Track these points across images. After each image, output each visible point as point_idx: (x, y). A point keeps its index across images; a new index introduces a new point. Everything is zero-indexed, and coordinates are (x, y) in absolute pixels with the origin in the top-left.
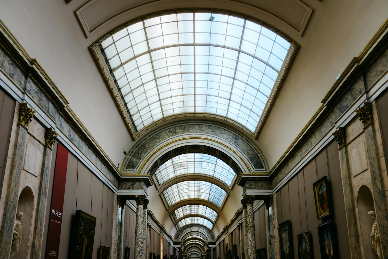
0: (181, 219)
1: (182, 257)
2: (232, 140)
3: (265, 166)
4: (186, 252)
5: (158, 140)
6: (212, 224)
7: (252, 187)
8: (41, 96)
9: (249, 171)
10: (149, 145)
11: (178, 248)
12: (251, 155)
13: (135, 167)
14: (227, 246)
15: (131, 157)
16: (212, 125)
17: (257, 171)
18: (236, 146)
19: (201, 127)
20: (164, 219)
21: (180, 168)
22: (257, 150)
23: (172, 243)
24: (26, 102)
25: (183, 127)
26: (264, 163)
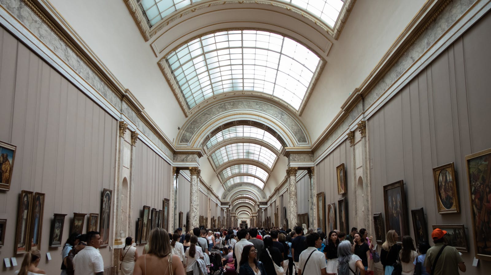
0: (229, 178)
1: (230, 217)
2: (278, 116)
3: (308, 140)
4: (234, 212)
5: (209, 115)
6: (263, 184)
7: (296, 159)
8: (129, 110)
9: (293, 145)
10: (201, 121)
11: (226, 209)
12: (295, 130)
13: (188, 141)
14: (277, 207)
15: (184, 131)
16: (260, 101)
17: (300, 145)
18: (282, 121)
19: (250, 103)
20: (211, 179)
21: (229, 133)
22: (301, 126)
23: (219, 204)
24: (123, 120)
25: (232, 103)
26: (307, 137)
